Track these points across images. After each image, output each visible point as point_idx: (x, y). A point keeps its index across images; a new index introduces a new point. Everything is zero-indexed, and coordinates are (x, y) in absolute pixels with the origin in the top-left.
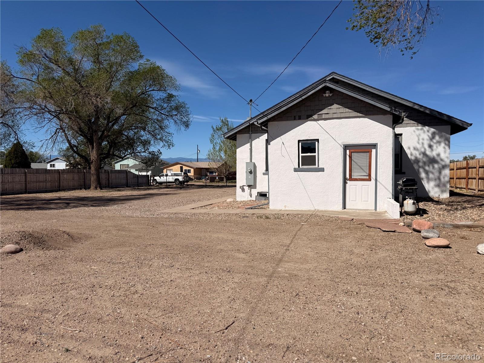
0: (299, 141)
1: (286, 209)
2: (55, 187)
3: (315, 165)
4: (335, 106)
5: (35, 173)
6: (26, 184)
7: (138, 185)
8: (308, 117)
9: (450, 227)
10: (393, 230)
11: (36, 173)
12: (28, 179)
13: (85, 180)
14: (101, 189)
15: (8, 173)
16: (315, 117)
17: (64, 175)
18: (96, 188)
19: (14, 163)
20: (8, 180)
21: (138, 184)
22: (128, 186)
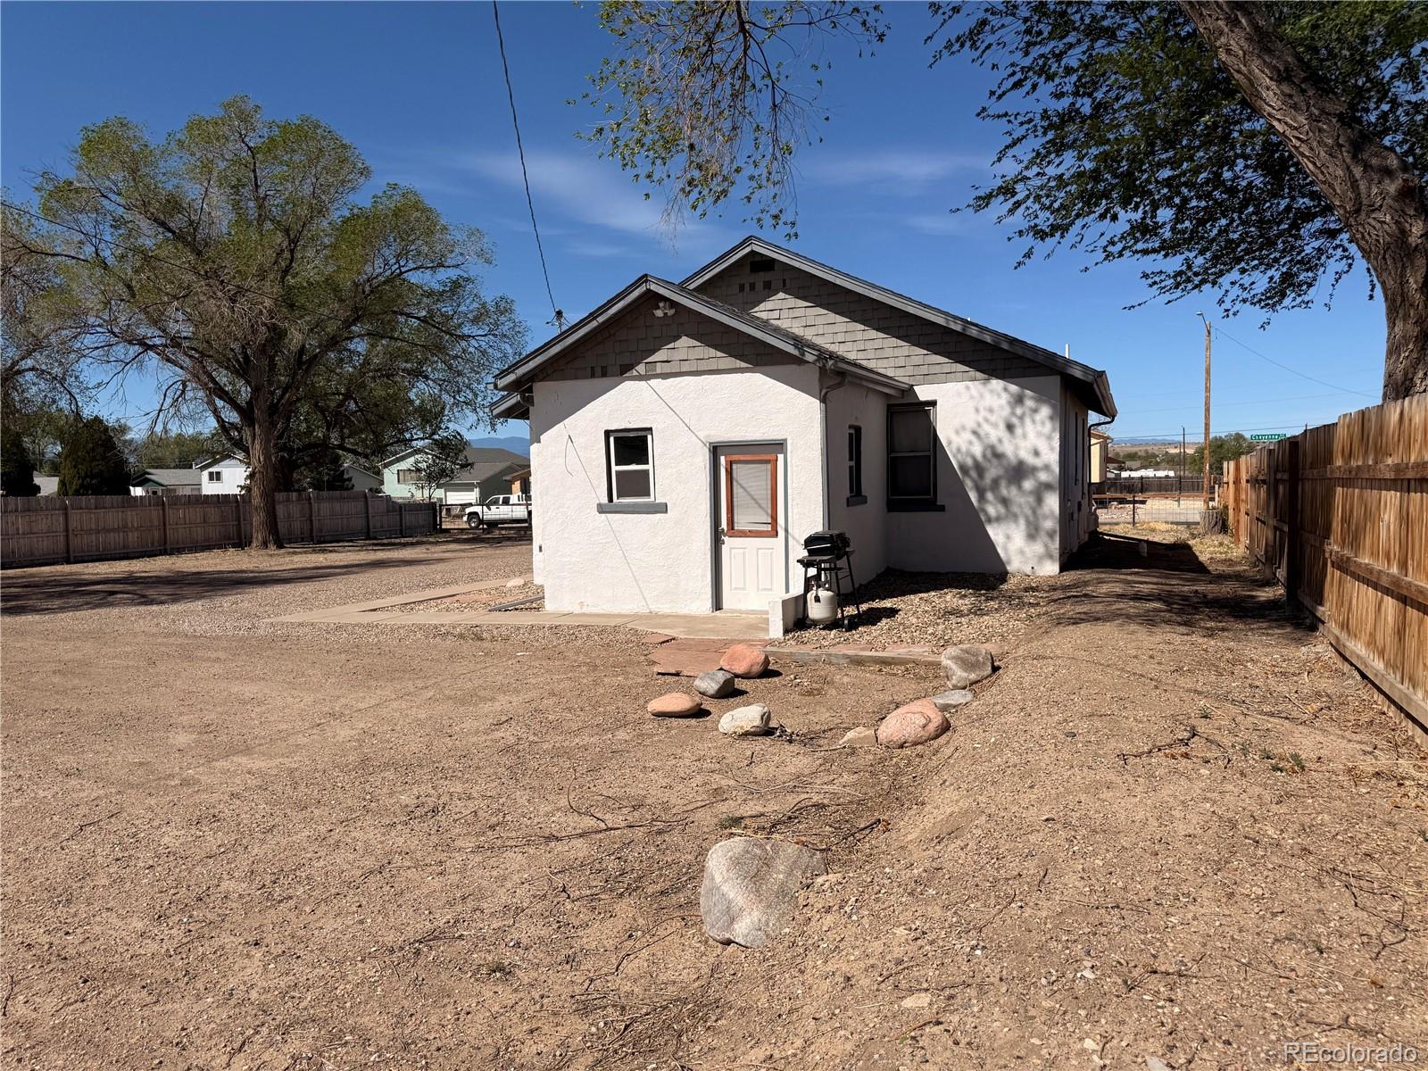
0: (608, 433)
1: (583, 611)
2: (152, 544)
3: (649, 495)
4: (685, 341)
5: (93, 507)
6: (67, 536)
7: (401, 533)
8: (623, 370)
9: (842, 661)
10: (674, 672)
11: (96, 508)
12: (73, 524)
13: (239, 521)
14: (280, 546)
15: (16, 511)
16: (641, 368)
17: (178, 510)
18: (265, 545)
19: (86, 476)
20: (18, 529)
21: (401, 530)
22: (371, 534)
